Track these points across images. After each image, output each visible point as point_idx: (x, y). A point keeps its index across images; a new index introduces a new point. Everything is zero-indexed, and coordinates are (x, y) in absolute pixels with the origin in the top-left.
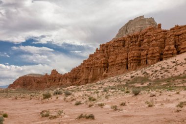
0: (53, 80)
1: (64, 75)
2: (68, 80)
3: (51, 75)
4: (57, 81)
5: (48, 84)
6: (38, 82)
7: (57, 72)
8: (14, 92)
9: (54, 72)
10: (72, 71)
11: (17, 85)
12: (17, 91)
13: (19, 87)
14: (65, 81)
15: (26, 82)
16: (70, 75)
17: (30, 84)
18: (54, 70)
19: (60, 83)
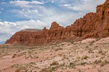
0: (54, 34)
1: (67, 28)
2: (72, 33)
3: (51, 28)
4: (59, 34)
5: (48, 38)
6: (36, 37)
7: (58, 25)
8: (12, 48)
9: (54, 24)
10: (75, 23)
11: (14, 41)
12: (15, 47)
13: (16, 42)
14: (69, 35)
15: (22, 37)
16: (74, 28)
17: (27, 39)
18: (54, 23)
19: (62, 37)
